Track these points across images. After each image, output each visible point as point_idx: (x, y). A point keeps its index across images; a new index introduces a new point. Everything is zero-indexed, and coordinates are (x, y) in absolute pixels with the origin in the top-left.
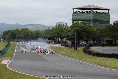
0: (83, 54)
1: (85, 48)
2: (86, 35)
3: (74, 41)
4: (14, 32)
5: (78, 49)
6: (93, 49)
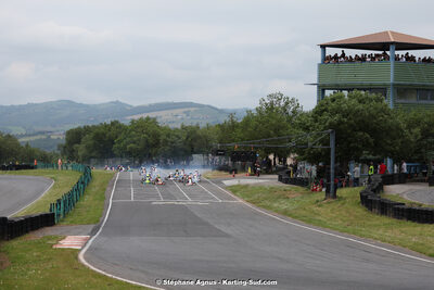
0: (361, 211)
1: (365, 192)
2: (371, 140)
4: (104, 134)
5: (340, 192)
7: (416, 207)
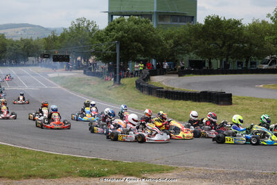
0: (136, 93)
1: (138, 80)
2: (142, 48)
5: (123, 81)
6: (158, 81)
7: (170, 90)
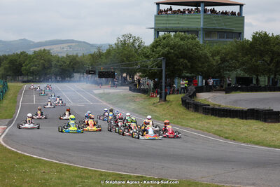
0: (182, 109)
2: (189, 64)
3: (161, 78)
4: (16, 60)
7: (217, 107)
